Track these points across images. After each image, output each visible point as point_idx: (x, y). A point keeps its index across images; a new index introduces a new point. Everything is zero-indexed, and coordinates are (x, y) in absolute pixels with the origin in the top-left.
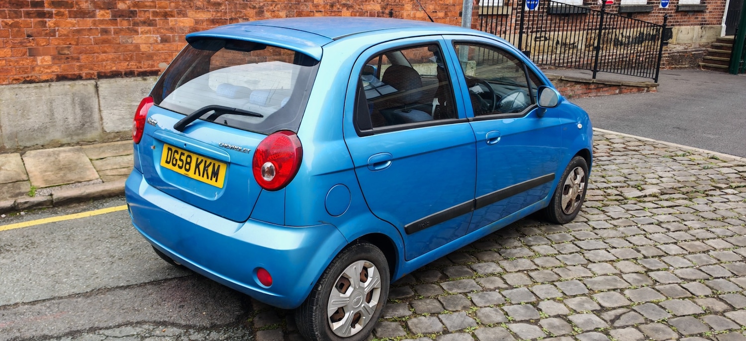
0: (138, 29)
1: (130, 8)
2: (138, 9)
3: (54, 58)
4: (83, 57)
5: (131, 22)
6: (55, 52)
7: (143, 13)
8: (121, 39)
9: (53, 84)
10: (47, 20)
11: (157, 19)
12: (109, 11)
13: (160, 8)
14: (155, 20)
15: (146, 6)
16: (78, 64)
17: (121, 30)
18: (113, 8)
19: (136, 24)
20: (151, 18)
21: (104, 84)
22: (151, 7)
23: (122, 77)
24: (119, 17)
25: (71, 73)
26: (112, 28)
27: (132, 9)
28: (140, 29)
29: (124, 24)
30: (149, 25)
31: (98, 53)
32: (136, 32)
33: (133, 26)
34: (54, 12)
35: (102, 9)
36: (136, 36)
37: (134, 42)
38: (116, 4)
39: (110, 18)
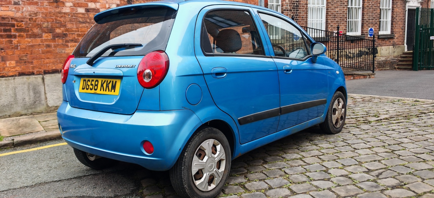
0: (68, 44)
1: (63, 32)
2: (68, 32)
3: (17, 62)
4: (35, 61)
5: (64, 40)
6: (18, 59)
7: (71, 35)
8: (58, 50)
9: (16, 77)
10: (13, 39)
11: (80, 38)
12: (51, 34)
13: (81, 32)
14: (79, 39)
15: (73, 31)
16: (32, 65)
17: (58, 45)
18: (53, 32)
19: (67, 41)
20: (76, 38)
21: (47, 77)
22: (76, 31)
23: (59, 73)
24: (57, 37)
25: (27, 71)
26: (52, 44)
27: (64, 33)
28: (69, 44)
29: (60, 42)
30: (75, 42)
31: (44, 59)
32: (67, 46)
33: (65, 42)
34: (17, 35)
35: (46, 33)
36: (67, 49)
37: (66, 52)
38: (55, 30)
39: (51, 38)
